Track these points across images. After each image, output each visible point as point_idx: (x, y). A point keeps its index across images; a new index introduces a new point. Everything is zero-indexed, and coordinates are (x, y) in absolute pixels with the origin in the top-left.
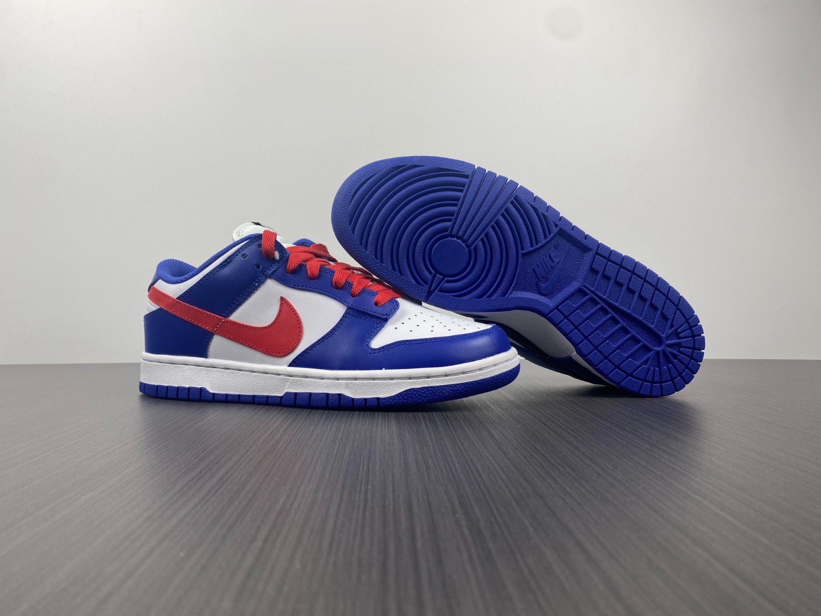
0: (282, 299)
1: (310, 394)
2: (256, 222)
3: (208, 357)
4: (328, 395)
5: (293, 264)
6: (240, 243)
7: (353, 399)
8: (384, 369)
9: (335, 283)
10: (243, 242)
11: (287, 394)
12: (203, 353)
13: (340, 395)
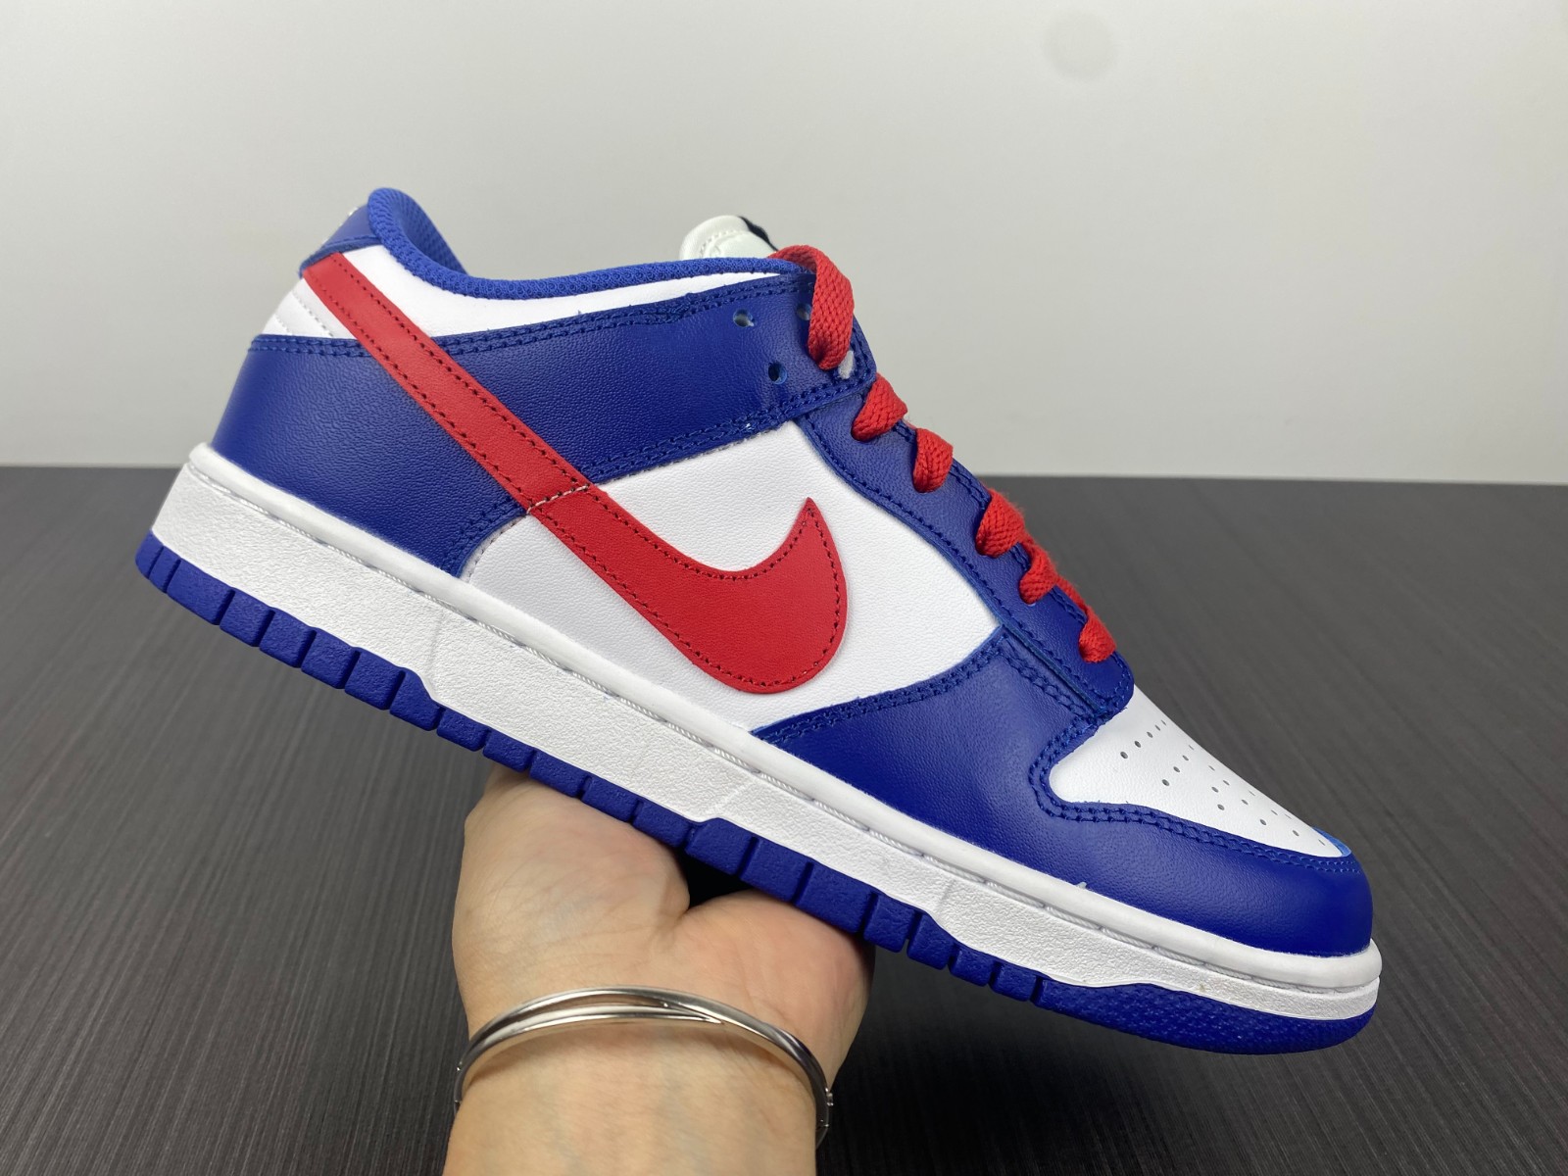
0: (810, 510)
1: (810, 865)
2: (756, 222)
3: (465, 577)
4: (874, 895)
5: (884, 414)
6: (744, 270)
7: (957, 946)
8: (1084, 884)
9: (987, 533)
10: (753, 271)
11: (720, 825)
12: (451, 556)
13: (919, 915)
